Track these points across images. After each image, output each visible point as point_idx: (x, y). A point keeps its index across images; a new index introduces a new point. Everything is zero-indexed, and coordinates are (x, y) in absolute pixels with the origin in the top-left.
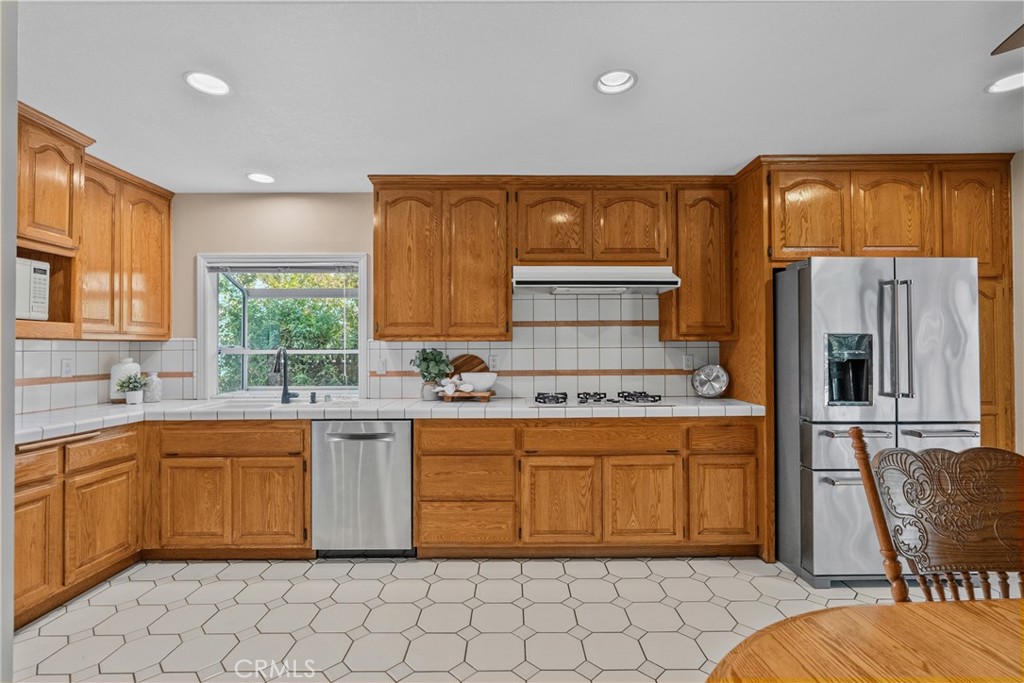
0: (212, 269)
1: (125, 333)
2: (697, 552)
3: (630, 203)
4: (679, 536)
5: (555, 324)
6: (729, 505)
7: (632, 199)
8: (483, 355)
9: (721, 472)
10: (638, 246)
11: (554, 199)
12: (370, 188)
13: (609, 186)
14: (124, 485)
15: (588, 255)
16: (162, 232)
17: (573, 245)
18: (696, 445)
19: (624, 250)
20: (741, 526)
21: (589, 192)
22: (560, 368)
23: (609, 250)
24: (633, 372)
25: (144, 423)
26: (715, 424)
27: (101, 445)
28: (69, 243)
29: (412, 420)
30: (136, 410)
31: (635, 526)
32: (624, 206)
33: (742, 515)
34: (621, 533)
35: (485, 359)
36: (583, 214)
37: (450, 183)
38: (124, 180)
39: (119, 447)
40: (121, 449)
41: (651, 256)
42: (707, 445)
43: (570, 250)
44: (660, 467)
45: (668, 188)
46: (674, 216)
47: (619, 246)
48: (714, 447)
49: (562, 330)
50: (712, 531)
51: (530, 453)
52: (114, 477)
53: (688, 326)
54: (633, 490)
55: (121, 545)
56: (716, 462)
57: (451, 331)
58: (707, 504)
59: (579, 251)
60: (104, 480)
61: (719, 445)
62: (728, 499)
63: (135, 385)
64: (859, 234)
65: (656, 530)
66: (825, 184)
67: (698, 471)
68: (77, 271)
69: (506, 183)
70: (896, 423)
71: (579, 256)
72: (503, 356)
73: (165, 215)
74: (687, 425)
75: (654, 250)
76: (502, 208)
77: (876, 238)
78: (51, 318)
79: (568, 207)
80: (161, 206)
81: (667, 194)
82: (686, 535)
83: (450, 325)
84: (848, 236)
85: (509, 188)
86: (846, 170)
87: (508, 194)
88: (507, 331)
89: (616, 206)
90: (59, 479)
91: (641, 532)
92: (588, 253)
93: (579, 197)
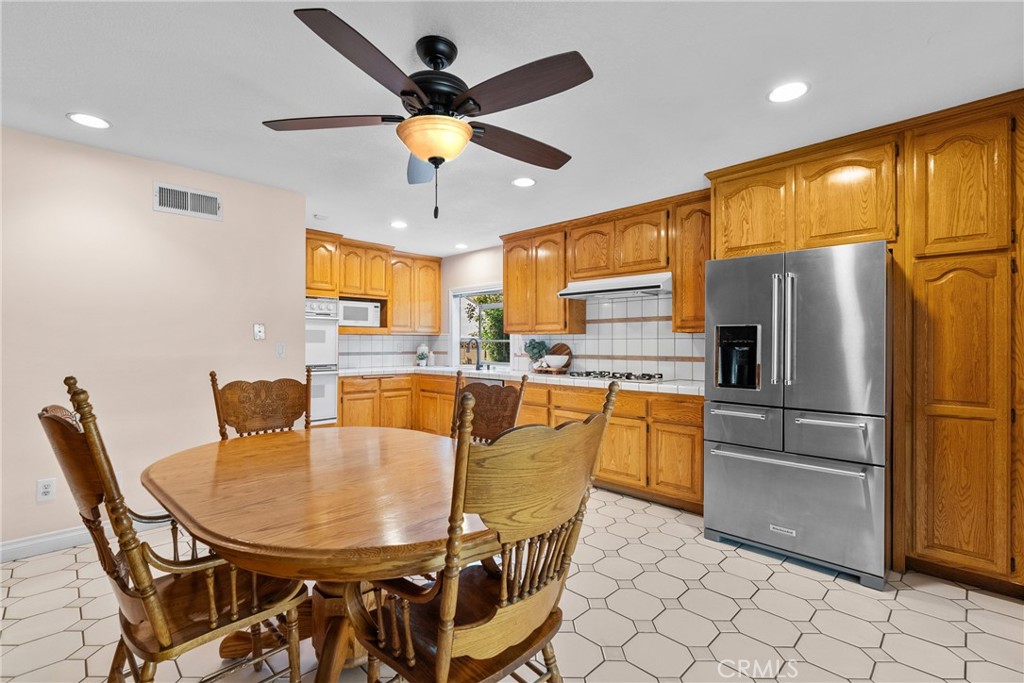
0: (455, 296)
1: (416, 332)
2: (665, 501)
3: (639, 226)
4: (643, 483)
5: (611, 321)
6: (680, 466)
7: (641, 223)
8: (570, 344)
9: (674, 438)
10: (645, 259)
11: (591, 232)
12: (501, 242)
13: (626, 216)
14: (404, 401)
15: (611, 271)
17: (603, 264)
18: (656, 415)
19: (636, 263)
20: (689, 486)
21: (612, 223)
22: (616, 353)
23: (626, 264)
24: (667, 359)
25: (415, 374)
26: (673, 399)
27: (394, 381)
28: (385, 294)
29: (503, 381)
30: (423, 368)
31: (613, 467)
32: (636, 228)
33: (690, 477)
34: (606, 471)
35: (570, 346)
36: (609, 240)
37: (536, 233)
38: (414, 258)
39: (403, 383)
40: (404, 385)
41: (654, 265)
42: (663, 415)
43: (600, 268)
44: (631, 427)
45: (670, 207)
47: (631, 260)
48: (670, 418)
49: (616, 325)
50: (667, 484)
51: (558, 407)
52: (400, 396)
53: (682, 320)
54: (613, 441)
56: (670, 430)
57: (537, 327)
58: (662, 462)
59: (607, 267)
60: (396, 396)
61: (673, 416)
62: (680, 461)
63: (422, 357)
64: (803, 226)
65: (627, 475)
66: (767, 184)
67: (657, 435)
68: (389, 305)
69: (565, 226)
70: (784, 408)
71: (606, 271)
72: (581, 344)
73: (437, 271)
74: (651, 399)
75: (657, 260)
76: (562, 244)
77: (823, 227)
78: (381, 326)
79: (598, 237)
80: (435, 266)
81: (668, 213)
82: (648, 483)
83: (536, 324)
84: (791, 230)
85: (566, 229)
86: (790, 166)
87: (566, 234)
88: (565, 326)
89: (630, 230)
90: (378, 392)
91: (616, 473)
92: (611, 268)
93: (606, 228)
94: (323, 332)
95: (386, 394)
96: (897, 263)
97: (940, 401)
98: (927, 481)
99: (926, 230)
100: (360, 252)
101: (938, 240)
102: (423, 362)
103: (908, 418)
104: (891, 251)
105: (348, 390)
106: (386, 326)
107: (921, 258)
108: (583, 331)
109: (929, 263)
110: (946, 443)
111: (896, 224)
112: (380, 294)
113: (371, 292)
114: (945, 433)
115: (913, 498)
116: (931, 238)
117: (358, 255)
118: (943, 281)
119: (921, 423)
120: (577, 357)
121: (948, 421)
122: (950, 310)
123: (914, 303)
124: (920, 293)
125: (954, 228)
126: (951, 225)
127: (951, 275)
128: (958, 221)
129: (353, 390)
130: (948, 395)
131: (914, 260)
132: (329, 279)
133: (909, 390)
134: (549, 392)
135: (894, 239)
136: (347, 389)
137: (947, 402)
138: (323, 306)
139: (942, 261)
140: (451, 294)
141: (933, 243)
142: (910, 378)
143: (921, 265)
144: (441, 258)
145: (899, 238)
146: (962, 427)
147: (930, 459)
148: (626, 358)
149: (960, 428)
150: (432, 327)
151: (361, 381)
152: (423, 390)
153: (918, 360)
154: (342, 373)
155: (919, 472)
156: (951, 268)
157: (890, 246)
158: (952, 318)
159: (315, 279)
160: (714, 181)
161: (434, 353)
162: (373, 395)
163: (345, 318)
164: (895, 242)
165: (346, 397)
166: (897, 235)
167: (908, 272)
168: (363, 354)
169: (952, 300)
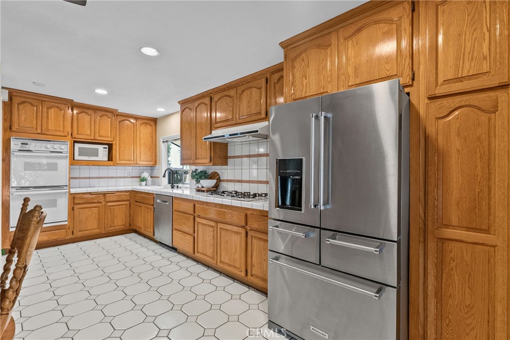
0: (164, 142)
1: (138, 164)
3: (250, 89)
4: (244, 274)
5: (241, 157)
7: (251, 87)
8: (219, 172)
10: (253, 112)
11: (224, 96)
13: (244, 83)
14: (125, 208)
15: (234, 122)
16: (152, 131)
17: (230, 117)
18: (251, 225)
19: (248, 116)
21: (235, 89)
23: (243, 117)
25: (132, 191)
26: (261, 214)
27: (116, 195)
28: (111, 140)
29: (172, 197)
30: (143, 188)
31: (227, 261)
32: (248, 91)
34: (223, 263)
35: (219, 174)
36: (233, 100)
37: (196, 99)
38: (136, 118)
39: (123, 197)
40: (123, 198)
41: (258, 117)
42: (255, 225)
43: (229, 120)
44: (237, 233)
45: (268, 75)
46: (265, 92)
47: (246, 114)
48: (259, 228)
49: (244, 159)
50: (256, 277)
51: (199, 216)
52: (121, 205)
54: (227, 242)
55: (123, 225)
56: (259, 236)
58: (254, 260)
59: (232, 120)
60: (118, 205)
61: (261, 227)
62: (264, 261)
63: (143, 180)
64: (343, 77)
65: (235, 267)
66: (319, 46)
67: (252, 240)
68: (114, 147)
69: (211, 93)
70: (320, 228)
71: (232, 122)
72: (226, 172)
73: (154, 126)
74: (249, 212)
75: (260, 113)
76: (209, 106)
77: (357, 77)
78: (109, 160)
79: (228, 98)
80: (152, 123)
81: (267, 80)
82: (247, 274)
83: (196, 159)
84: (335, 82)
85: (212, 95)
86: (334, 31)
87: (211, 98)
88: (211, 161)
89: (245, 93)
90: (104, 203)
91: (229, 265)
92: (235, 120)
93: (232, 92)
94: (56, 164)
95: (109, 204)
96: (413, 104)
97: (448, 226)
98: (436, 297)
99: (437, 73)
100: (90, 112)
101: (446, 81)
102: (144, 183)
103: (422, 239)
104: (408, 94)
105: (78, 202)
106: (112, 160)
107: (432, 98)
108: (226, 164)
109: (438, 102)
110: (453, 264)
111: (412, 71)
112: (108, 139)
113: (98, 138)
114: (452, 255)
115: (425, 309)
116: (440, 81)
117: (89, 115)
118: (450, 118)
119: (432, 245)
120: (223, 181)
121: (454, 244)
122: (456, 144)
123: (426, 138)
124: (431, 130)
125: (460, 69)
126: (457, 66)
127: (457, 113)
128: (463, 63)
129: (82, 202)
130: (455, 221)
131: (426, 101)
132: (62, 129)
133: (422, 215)
134: (194, 205)
135: (411, 83)
136: (76, 201)
137: (454, 227)
138: (56, 146)
139: (450, 100)
140: (161, 140)
141: (442, 84)
142: (423, 204)
143: (432, 104)
144: (157, 118)
145: (414, 82)
146: (466, 250)
147: (439, 278)
148: (249, 182)
149: (465, 252)
150: (151, 161)
151: (90, 196)
152: (136, 202)
153: (429, 188)
154: (73, 191)
155: (430, 288)
156: (458, 105)
157: (407, 90)
158: (458, 151)
159: (50, 128)
160: (286, 49)
161: (151, 177)
162: (99, 204)
163: (79, 155)
164: (411, 86)
165: (76, 207)
166: (413, 79)
167: (422, 112)
168: (101, 178)
169: (458, 135)
